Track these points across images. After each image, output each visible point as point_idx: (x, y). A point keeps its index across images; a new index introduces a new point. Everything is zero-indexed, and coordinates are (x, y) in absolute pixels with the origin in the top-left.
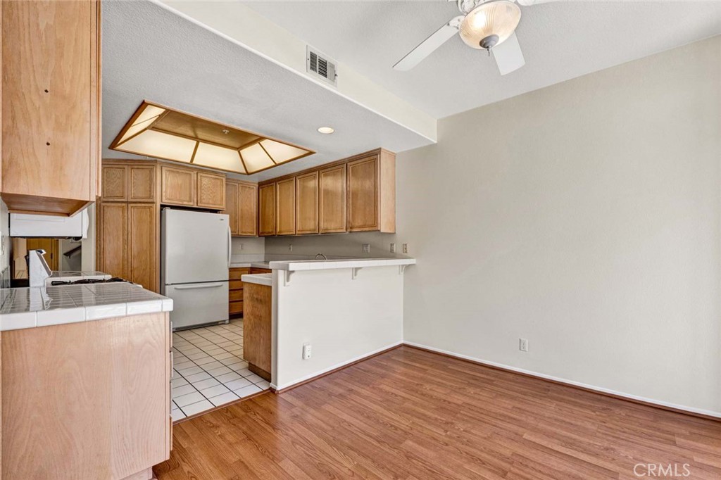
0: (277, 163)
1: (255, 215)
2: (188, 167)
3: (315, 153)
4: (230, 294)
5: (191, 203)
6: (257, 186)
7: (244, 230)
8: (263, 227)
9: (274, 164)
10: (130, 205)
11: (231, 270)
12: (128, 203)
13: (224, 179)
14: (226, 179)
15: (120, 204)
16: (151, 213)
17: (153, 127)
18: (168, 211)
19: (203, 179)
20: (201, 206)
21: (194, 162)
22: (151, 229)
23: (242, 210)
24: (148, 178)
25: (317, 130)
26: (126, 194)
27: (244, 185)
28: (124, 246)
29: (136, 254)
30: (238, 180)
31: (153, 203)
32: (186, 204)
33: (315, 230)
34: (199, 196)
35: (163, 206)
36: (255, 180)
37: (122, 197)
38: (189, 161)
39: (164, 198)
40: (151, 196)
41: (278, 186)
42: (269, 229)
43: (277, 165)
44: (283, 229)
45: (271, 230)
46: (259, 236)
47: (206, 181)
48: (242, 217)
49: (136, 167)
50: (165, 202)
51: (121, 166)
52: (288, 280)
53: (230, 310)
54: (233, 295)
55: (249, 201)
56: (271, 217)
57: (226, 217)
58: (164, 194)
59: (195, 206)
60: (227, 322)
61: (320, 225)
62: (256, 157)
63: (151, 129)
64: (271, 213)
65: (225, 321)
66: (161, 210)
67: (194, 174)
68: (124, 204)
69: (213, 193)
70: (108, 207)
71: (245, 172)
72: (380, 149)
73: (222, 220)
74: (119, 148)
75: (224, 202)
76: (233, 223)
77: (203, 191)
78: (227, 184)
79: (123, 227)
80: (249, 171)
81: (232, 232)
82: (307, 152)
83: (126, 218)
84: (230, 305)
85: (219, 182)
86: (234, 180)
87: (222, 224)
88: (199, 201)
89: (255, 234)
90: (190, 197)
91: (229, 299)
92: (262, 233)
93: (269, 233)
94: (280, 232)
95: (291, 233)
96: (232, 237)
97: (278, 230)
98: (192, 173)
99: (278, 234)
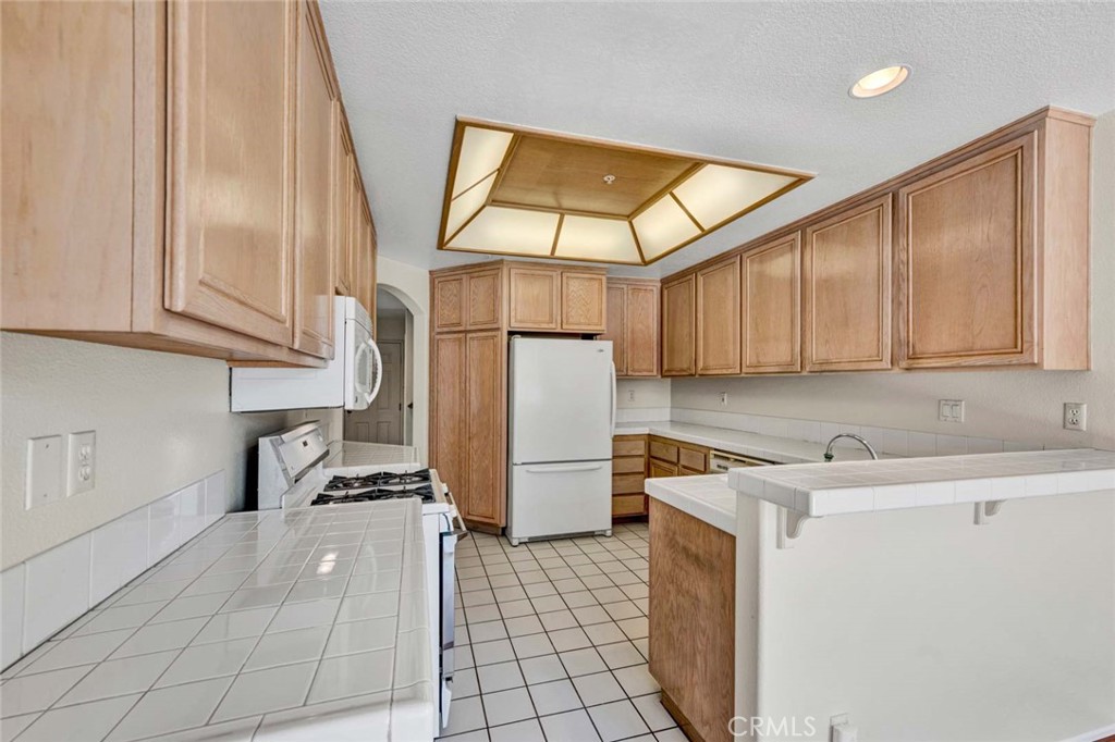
0: (706, 228)
1: (655, 338)
2: (548, 265)
3: (811, 178)
4: (613, 481)
5: (553, 326)
6: (659, 285)
7: (636, 367)
8: (671, 361)
9: (699, 232)
10: (470, 335)
11: (617, 439)
12: (466, 332)
13: (604, 278)
14: (608, 279)
15: (456, 335)
16: (495, 345)
17: (493, 201)
18: (518, 341)
19: (571, 282)
20: (568, 328)
21: (557, 254)
22: (494, 371)
23: (633, 332)
24: (491, 291)
25: (849, 92)
26: (464, 319)
27: (637, 287)
28: (460, 400)
29: (476, 412)
30: (626, 279)
31: (498, 329)
32: (545, 327)
33: (792, 364)
34: (564, 311)
35: (511, 333)
36: (656, 273)
37: (459, 324)
38: (548, 253)
39: (513, 320)
40: (495, 320)
41: (701, 279)
42: (682, 362)
43: (705, 233)
44: (711, 363)
45: (685, 366)
46: (663, 376)
47: (576, 286)
48: (633, 343)
49: (476, 274)
50: (516, 326)
51: (458, 277)
52: (792, 533)
53: (613, 511)
54: (619, 483)
55: (645, 315)
56: (687, 339)
57: (608, 346)
58: (513, 314)
59: (559, 330)
60: (609, 533)
61: (807, 354)
62: (663, 225)
63: (491, 205)
64: (686, 331)
65: (605, 531)
66: (509, 340)
67: (556, 274)
68: (461, 335)
69: (585, 303)
70: (442, 340)
71: (639, 260)
72: (1047, 109)
73: (601, 351)
74: (450, 245)
75: (604, 320)
76: (619, 356)
77: (570, 304)
78: (608, 288)
79: (461, 371)
80: (647, 259)
81: (617, 371)
82: (790, 180)
83: (463, 355)
84: (613, 501)
85: (596, 285)
86: (620, 279)
87: (600, 355)
88: (565, 321)
89: (655, 373)
90: (551, 315)
91: (613, 490)
92: (668, 371)
93: (683, 370)
94: (705, 368)
95: (730, 371)
96: (617, 380)
97: (701, 364)
98: (554, 274)
99: (700, 372)
